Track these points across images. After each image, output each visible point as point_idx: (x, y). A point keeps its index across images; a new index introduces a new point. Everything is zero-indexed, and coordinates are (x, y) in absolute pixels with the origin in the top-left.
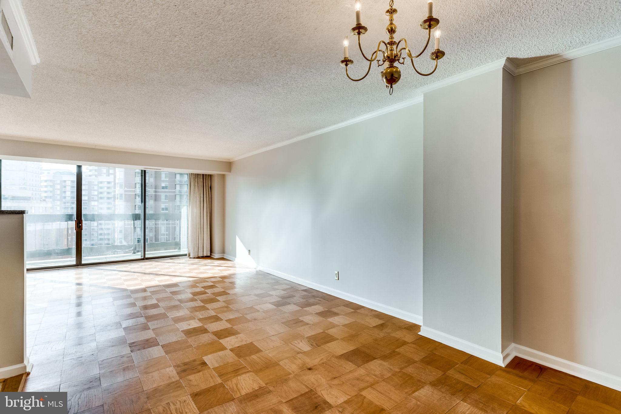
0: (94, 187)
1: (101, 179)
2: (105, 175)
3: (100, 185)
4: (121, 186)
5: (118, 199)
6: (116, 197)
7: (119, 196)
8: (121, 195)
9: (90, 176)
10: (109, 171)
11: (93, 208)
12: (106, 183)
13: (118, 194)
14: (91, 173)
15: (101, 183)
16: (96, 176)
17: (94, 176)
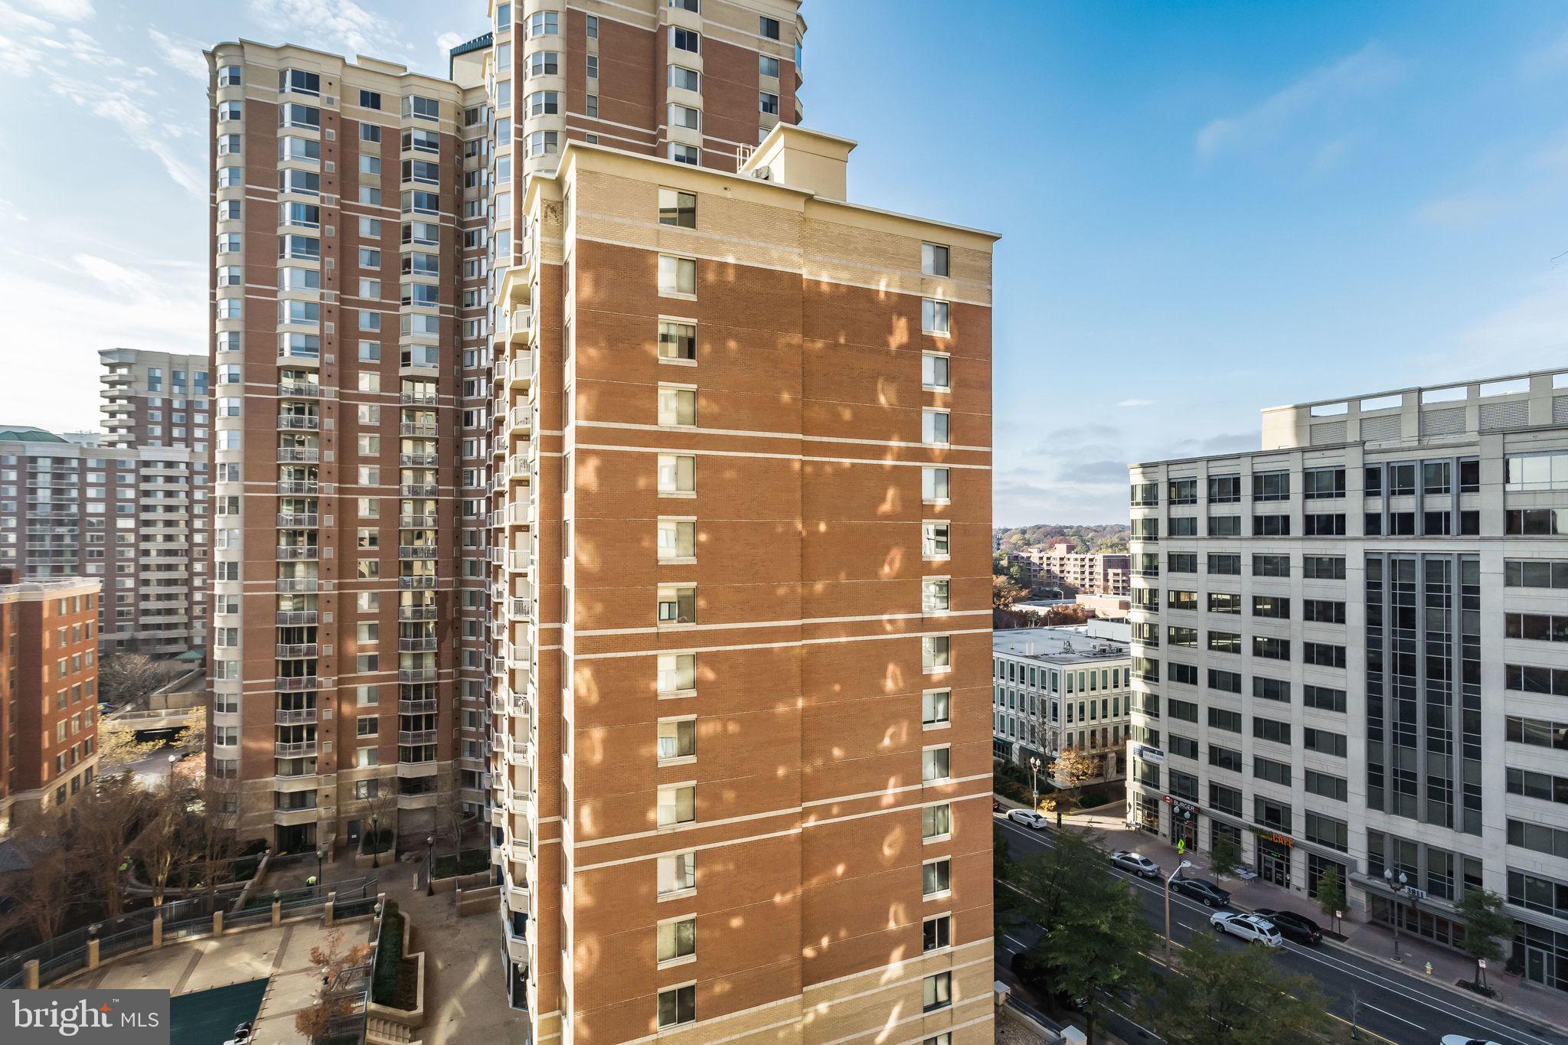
0: (123, 478)
1: (146, 453)
2: (159, 442)
3: (144, 471)
4: (233, 476)
5: (222, 511)
6: (218, 505)
7: (226, 505)
8: (233, 501)
9: (112, 444)
10: (171, 432)
11: (122, 538)
12: (160, 465)
13: (222, 498)
14: (114, 437)
15: (147, 464)
16: (130, 444)
17: (124, 446)
